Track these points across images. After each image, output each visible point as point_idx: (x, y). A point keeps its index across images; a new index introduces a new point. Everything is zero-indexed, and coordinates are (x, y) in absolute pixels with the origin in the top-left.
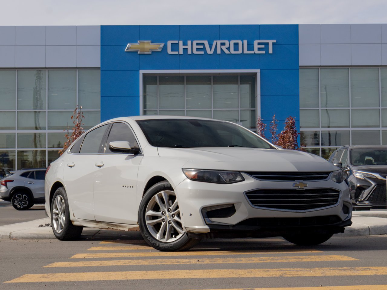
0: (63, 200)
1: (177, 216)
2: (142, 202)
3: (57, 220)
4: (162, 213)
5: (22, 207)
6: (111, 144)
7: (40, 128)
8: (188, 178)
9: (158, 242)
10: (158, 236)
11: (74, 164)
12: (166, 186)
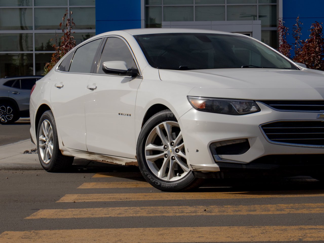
0: (51, 126)
1: (181, 151)
2: (141, 133)
3: (44, 149)
4: (164, 147)
5: (6, 121)
6: (105, 65)
7: (26, 28)
8: (194, 107)
9: (159, 181)
10: (159, 174)
11: (63, 84)
12: (168, 116)
